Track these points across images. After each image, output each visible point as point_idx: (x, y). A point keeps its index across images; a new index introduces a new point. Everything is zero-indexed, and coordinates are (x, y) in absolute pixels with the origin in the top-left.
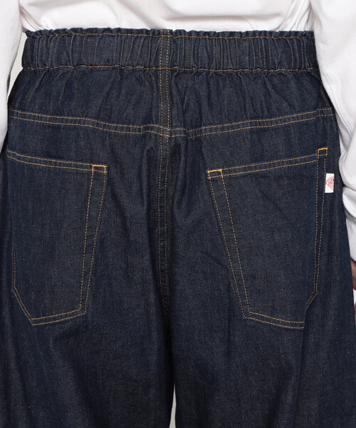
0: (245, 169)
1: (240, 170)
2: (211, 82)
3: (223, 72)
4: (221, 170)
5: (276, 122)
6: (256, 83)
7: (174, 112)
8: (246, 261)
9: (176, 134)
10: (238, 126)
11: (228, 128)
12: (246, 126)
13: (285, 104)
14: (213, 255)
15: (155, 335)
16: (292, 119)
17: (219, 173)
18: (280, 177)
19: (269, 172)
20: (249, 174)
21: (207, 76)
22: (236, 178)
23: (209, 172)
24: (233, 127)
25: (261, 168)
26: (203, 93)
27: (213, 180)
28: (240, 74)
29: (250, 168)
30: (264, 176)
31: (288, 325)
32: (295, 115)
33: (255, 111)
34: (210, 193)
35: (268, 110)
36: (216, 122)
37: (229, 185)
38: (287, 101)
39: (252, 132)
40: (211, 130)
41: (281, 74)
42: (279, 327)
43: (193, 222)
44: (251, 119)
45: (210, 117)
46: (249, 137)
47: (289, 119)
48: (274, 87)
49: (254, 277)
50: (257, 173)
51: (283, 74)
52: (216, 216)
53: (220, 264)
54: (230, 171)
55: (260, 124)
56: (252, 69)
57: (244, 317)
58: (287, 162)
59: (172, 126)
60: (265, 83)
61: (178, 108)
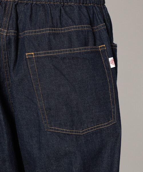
0: (45, 53)
1: (42, 54)
2: (34, 9)
3: (40, 4)
4: (33, 53)
5: (64, 30)
6: (55, 10)
7: (11, 22)
8: (46, 101)
9: (9, 33)
10: (43, 31)
11: (38, 32)
12: (46, 31)
13: (70, 21)
14: (30, 98)
15: (5, 135)
16: (73, 28)
17: (32, 55)
18: (64, 58)
19: (58, 55)
20: (47, 56)
21: (31, 6)
22: (41, 58)
23: (27, 54)
24: (40, 31)
25: (54, 53)
26: (28, 14)
27: (29, 58)
28: (48, 5)
29: (48, 53)
30: (55, 57)
31: (69, 132)
32: (75, 26)
33: (52, 24)
34: (27, 66)
35: (61, 23)
36: (32, 29)
37: (37, 61)
38: (71, 19)
39: (49, 34)
40: (29, 33)
41: (70, 6)
42: (64, 133)
43: (19, 80)
44: (50, 27)
45: (30, 26)
46: (48, 37)
47: (71, 28)
48: (65, 12)
49: (50, 109)
50: (51, 55)
51: (71, 6)
52: (30, 77)
53: (33, 102)
54: (37, 54)
55: (55, 30)
56: (55, 3)
57: (46, 130)
58: (68, 51)
59: (8, 30)
60: (61, 10)
61: (13, 21)
